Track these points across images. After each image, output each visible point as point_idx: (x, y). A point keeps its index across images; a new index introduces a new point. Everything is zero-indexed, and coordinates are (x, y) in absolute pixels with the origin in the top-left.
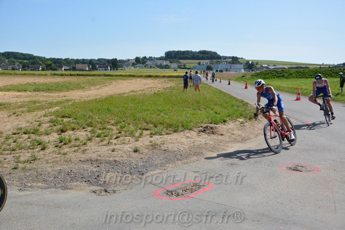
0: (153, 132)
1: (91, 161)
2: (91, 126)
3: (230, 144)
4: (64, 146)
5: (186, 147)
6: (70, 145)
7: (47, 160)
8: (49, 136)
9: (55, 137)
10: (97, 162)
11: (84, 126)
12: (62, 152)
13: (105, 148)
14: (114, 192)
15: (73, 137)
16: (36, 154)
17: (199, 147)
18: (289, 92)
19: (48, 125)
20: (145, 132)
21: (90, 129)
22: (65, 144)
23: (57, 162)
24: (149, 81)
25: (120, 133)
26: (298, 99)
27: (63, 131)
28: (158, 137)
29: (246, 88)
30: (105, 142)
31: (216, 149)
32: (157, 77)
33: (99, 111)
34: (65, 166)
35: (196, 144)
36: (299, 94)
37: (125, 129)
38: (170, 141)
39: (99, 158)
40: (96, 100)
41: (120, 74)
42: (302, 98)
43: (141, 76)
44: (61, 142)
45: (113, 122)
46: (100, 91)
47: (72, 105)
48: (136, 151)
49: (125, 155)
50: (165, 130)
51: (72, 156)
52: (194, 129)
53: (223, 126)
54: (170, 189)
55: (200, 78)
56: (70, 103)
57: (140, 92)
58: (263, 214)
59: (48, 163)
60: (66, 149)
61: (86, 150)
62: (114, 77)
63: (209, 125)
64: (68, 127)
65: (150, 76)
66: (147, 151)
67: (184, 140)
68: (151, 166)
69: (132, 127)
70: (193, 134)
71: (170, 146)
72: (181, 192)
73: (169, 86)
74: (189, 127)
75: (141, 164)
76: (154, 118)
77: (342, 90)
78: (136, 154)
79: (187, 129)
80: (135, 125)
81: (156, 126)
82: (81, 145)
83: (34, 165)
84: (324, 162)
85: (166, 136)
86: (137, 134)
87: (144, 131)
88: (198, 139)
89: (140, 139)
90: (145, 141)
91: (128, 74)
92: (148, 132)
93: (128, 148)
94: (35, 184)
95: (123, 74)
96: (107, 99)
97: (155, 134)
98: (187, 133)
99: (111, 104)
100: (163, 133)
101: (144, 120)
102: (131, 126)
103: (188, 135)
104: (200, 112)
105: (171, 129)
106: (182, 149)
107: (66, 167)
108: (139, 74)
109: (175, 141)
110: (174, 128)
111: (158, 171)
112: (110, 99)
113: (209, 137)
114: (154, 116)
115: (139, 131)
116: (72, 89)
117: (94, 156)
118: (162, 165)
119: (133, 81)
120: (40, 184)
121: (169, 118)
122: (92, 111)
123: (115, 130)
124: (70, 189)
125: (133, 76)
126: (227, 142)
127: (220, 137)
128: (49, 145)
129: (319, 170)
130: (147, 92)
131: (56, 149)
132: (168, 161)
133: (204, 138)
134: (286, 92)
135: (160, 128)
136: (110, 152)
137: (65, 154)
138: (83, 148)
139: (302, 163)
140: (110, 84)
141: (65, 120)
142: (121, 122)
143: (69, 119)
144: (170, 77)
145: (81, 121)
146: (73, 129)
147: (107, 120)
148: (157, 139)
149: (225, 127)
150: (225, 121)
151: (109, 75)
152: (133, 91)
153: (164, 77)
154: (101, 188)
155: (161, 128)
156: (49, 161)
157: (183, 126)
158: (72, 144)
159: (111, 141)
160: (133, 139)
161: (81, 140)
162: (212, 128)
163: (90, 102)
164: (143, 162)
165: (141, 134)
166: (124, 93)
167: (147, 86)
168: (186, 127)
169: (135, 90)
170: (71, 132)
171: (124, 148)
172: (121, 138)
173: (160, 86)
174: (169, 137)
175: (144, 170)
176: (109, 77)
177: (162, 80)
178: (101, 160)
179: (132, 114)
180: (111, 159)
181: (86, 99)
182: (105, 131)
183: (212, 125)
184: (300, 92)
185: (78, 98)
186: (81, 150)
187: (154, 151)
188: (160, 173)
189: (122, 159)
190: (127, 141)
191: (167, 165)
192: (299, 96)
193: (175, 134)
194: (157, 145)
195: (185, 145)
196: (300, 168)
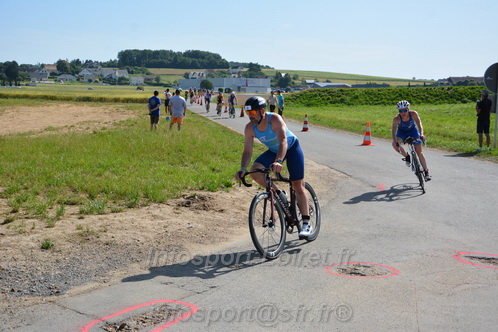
0: (86, 209)
3: (235, 229)
5: (151, 236)
17: (176, 235)
18: (351, 130)
20: (69, 209)
24: (86, 108)
25: (14, 211)
26: (366, 143)
28: (94, 217)
31: (209, 238)
32: (101, 100)
35: (170, 229)
36: (368, 134)
37: (26, 204)
38: (120, 226)
41: (23, 93)
42: (374, 141)
43: (68, 99)
48: (46, 247)
49: (21, 256)
50: (110, 203)
52: (169, 201)
53: (225, 194)
54: (112, 320)
55: (184, 105)
57: (66, 131)
62: (11, 100)
63: (198, 193)
65: (87, 100)
66: (69, 246)
67: (147, 222)
68: (76, 275)
69: (41, 200)
70: (167, 210)
71: (118, 235)
72: (132, 324)
73: (124, 118)
74: (159, 198)
75: (55, 272)
76: (91, 182)
78: (47, 253)
79: (155, 201)
80: (50, 195)
81: (92, 197)
84: (405, 258)
85: (111, 216)
86: (52, 214)
87: (67, 207)
88: (174, 220)
89: (58, 223)
90: (69, 225)
91: (40, 93)
92: (76, 209)
95: (30, 93)
97: (90, 212)
98: (154, 208)
100: (106, 210)
101: (70, 185)
102: (41, 198)
103: (156, 212)
104: (181, 168)
105: (122, 202)
106: (142, 240)
108: (64, 95)
109: (128, 225)
110: (130, 200)
111: (91, 285)
113: (196, 216)
118: (100, 273)
119: (52, 107)
121: (120, 179)
123: (4, 206)
125: (53, 98)
126: (232, 225)
127: (218, 216)
129: (396, 272)
130: (79, 130)
132: (113, 263)
133: (187, 218)
134: (346, 129)
135: (100, 199)
139: (367, 261)
142: (18, 190)
144: (127, 101)
148: (92, 222)
149: (228, 196)
150: (228, 185)
152: (50, 129)
153: (116, 100)
155: (104, 199)
157: (146, 196)
160: (43, 224)
162: (202, 198)
164: (61, 268)
165: (60, 214)
166: (30, 133)
167: (80, 119)
168: (151, 198)
169: (54, 126)
171: (20, 242)
172: (17, 223)
173: (107, 118)
174: (118, 217)
175: (62, 284)
177: (112, 107)
179: (45, 174)
183: (203, 193)
184: (370, 129)
187: (86, 245)
188: (94, 289)
189: (14, 263)
190: (28, 228)
191: (111, 273)
192: (367, 138)
193: (130, 212)
194: (93, 233)
195: (148, 231)
196: (362, 269)
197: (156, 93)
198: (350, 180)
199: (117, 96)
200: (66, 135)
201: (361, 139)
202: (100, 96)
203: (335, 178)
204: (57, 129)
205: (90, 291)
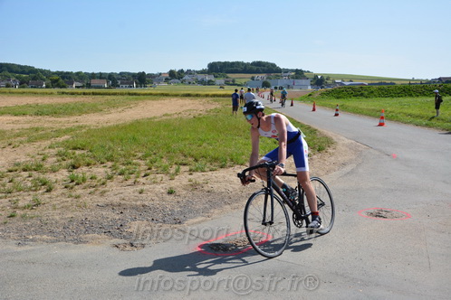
0: (194, 168)
1: (112, 206)
2: (112, 161)
4: (76, 187)
5: (237, 187)
6: (84, 185)
7: (54, 206)
8: (57, 173)
9: (64, 174)
10: (119, 207)
11: (103, 160)
12: (74, 194)
13: (131, 190)
14: (143, 246)
15: (88, 175)
16: (40, 197)
18: (370, 115)
19: (55, 159)
20: (183, 168)
21: (110, 164)
22: (77, 184)
23: (67, 208)
24: (187, 101)
25: (149, 169)
26: (381, 125)
27: (74, 167)
28: (199, 174)
29: (314, 110)
30: (130, 182)
32: (197, 95)
33: (121, 140)
34: (78, 213)
36: (382, 118)
37: (156, 164)
38: (216, 180)
39: (123, 202)
40: (117, 126)
41: (146, 92)
42: (386, 122)
43: (176, 96)
44: (72, 181)
45: (140, 155)
46: (123, 114)
47: (87, 133)
48: (170, 193)
49: (156, 198)
50: (208, 164)
51: (87, 199)
54: (215, 242)
55: (254, 98)
56: (84, 131)
57: (176, 116)
58: (337, 274)
59: (55, 209)
60: (79, 191)
61: (105, 192)
62: (142, 97)
64: (82, 162)
65: (188, 95)
66: (185, 192)
67: (234, 178)
68: (190, 212)
69: (165, 162)
71: (216, 186)
73: (213, 107)
74: (240, 162)
75: (177, 209)
76: (195, 150)
77: (438, 113)
78: (172, 197)
80: (170, 158)
81: (196, 160)
82: (98, 186)
83: (37, 212)
84: (415, 206)
85: (210, 173)
86: (172, 171)
87: (181, 167)
89: (177, 177)
90: (183, 179)
91: (159, 92)
92: (187, 168)
93: (160, 188)
94: (38, 237)
95: (154, 92)
96: (132, 124)
97: (196, 170)
98: (238, 169)
99: (138, 131)
100: (206, 169)
101: (182, 152)
102: (164, 160)
103: (239, 171)
105: (216, 164)
106: (231, 189)
107: (79, 215)
108: (174, 93)
109: (222, 180)
110: (221, 163)
111: (200, 219)
112: (136, 125)
114: (194, 147)
115: (174, 166)
116: (86, 113)
117: (116, 200)
118: (205, 210)
119: (167, 101)
120: (45, 237)
121: (214, 149)
122: (112, 140)
123: (143, 165)
124: (84, 242)
125: (167, 95)
128: (57, 185)
129: (408, 216)
130: (185, 116)
131: (65, 191)
132: (213, 205)
134: (366, 115)
135: (202, 162)
136: (137, 194)
137: (78, 197)
138: (101, 189)
139: (387, 207)
140: (137, 105)
141: (78, 152)
142: (150, 155)
143: (83, 152)
144: (214, 96)
145: (99, 154)
146: (88, 165)
147: (133, 152)
148: (198, 177)
151: (135, 94)
152: (166, 115)
153: (207, 96)
154: (126, 241)
155: (204, 162)
156: (56, 205)
157: (232, 160)
158: (87, 183)
159: (138, 180)
160: (167, 178)
161: (99, 178)
163: (109, 129)
164: (181, 207)
165: (177, 171)
166: (155, 118)
167: (185, 108)
168: (235, 162)
169: (169, 113)
170: (85, 169)
171: (155, 189)
172: (152, 176)
173: (202, 108)
174: (215, 173)
175: (182, 217)
176: (134, 97)
177: (204, 100)
178: (124, 204)
179: (166, 145)
180: (139, 203)
181: (105, 125)
182: (130, 166)
184: (384, 115)
185: (94, 124)
186: (98, 192)
187: (195, 192)
188: (202, 221)
189: (152, 202)
190: (159, 180)
191: (212, 211)
192: (382, 121)
193: (222, 170)
194: (199, 184)
195: (235, 184)
196: (384, 213)
197: (236, 91)
198: (371, 150)
199: (207, 93)
200: (176, 119)
201: (377, 122)
202: (196, 93)
203: (360, 149)
204: (170, 115)
205: (199, 222)
